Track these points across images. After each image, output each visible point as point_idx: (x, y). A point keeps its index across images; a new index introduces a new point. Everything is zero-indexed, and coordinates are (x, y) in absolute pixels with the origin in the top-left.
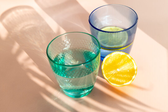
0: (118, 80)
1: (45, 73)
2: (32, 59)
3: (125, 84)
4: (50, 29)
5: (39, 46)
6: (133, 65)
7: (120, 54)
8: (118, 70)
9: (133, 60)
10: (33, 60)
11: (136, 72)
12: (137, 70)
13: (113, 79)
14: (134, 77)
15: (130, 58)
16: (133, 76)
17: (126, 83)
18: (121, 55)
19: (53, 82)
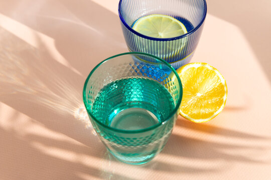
0: (202, 111)
1: (64, 134)
2: (24, 113)
3: (215, 114)
4: (22, 42)
5: (22, 84)
6: (219, 78)
7: (193, 68)
8: (199, 95)
9: (216, 71)
10: (26, 114)
11: (225, 89)
12: (226, 84)
13: (195, 112)
14: (225, 98)
15: (210, 68)
16: (222, 96)
17: (216, 111)
18: (196, 68)
19: (88, 147)
